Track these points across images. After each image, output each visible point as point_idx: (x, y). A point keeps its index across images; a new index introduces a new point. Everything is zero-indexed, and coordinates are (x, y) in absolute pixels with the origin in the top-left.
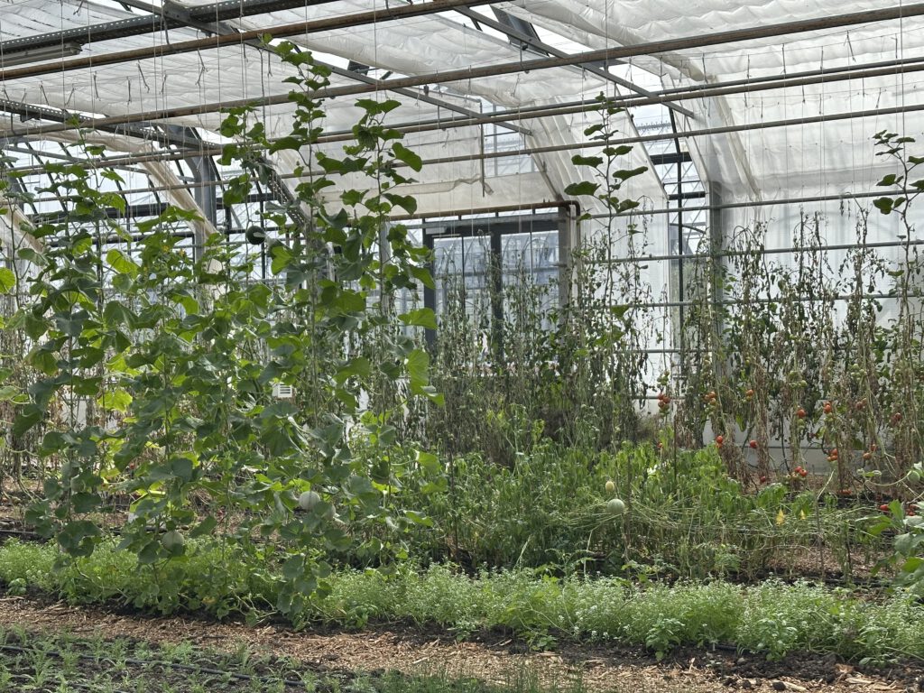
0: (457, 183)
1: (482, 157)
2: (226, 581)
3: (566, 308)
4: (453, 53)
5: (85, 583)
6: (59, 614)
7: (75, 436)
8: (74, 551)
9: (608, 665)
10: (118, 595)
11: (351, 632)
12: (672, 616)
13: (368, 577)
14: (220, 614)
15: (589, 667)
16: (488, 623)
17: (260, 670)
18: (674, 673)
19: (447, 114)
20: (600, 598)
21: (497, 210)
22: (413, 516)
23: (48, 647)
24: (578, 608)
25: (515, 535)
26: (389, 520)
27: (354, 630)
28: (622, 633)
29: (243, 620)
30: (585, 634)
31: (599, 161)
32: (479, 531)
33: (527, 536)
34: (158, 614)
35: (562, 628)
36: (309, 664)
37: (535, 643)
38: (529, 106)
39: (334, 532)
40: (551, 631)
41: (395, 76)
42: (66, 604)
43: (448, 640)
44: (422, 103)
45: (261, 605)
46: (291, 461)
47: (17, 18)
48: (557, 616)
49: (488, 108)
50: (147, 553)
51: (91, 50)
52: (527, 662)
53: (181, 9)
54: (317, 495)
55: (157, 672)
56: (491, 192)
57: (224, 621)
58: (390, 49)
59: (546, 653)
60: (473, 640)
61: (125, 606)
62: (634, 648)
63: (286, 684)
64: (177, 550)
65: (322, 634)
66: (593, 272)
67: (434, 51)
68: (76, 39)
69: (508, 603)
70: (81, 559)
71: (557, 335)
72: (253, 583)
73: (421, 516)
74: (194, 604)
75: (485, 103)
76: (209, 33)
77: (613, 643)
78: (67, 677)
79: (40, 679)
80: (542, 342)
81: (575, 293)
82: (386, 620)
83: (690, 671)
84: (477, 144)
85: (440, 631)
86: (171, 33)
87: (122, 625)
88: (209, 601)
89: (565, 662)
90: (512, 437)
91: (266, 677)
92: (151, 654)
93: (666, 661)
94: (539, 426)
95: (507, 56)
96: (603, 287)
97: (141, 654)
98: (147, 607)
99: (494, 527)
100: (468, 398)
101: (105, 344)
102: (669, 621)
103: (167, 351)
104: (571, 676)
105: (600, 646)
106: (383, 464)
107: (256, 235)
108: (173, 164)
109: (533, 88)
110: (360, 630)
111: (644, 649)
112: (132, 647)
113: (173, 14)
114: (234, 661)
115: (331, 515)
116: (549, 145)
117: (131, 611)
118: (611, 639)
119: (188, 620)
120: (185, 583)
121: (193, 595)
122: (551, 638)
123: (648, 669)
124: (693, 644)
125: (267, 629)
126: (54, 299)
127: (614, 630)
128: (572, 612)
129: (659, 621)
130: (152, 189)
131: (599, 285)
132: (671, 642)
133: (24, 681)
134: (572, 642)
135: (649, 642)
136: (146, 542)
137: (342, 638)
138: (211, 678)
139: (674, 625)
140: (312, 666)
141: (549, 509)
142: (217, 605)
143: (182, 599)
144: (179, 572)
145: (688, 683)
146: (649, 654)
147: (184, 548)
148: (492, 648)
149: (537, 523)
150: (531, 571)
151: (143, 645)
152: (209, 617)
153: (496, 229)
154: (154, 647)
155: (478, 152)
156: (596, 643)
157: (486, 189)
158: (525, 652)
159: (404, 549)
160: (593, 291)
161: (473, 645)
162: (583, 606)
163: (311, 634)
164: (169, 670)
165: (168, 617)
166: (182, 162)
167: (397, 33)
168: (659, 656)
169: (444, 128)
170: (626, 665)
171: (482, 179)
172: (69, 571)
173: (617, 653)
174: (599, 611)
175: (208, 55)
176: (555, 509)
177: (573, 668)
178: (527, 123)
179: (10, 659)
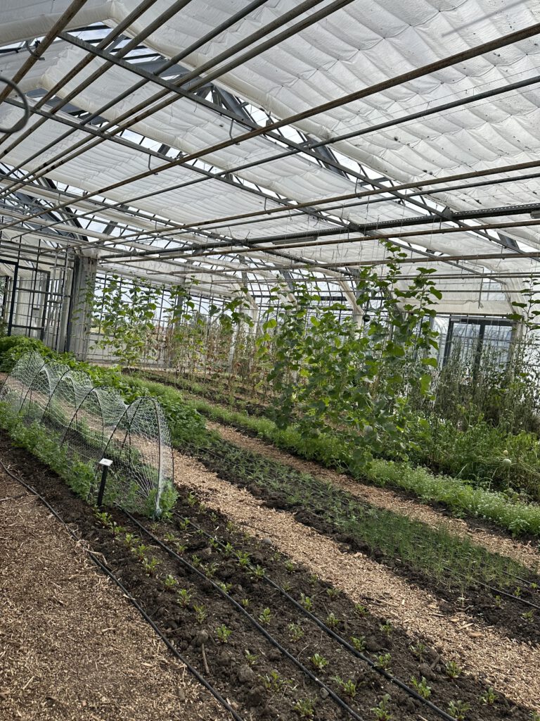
0: (467, 301)
1: (480, 291)
2: (332, 453)
3: (508, 363)
4: (471, 248)
5: (283, 440)
6: (271, 449)
7: (286, 385)
8: (280, 428)
9: (488, 532)
10: (293, 447)
11: (377, 487)
12: (524, 519)
13: (389, 465)
14: (328, 465)
15: (478, 531)
16: (437, 498)
17: (334, 494)
18: (519, 545)
19: (465, 272)
20: (491, 502)
21: (485, 315)
22: (412, 444)
23: (262, 462)
24: (480, 503)
25: (460, 462)
26: (401, 444)
27: (378, 486)
28: (498, 520)
29: (335, 469)
30: (480, 516)
31: (526, 305)
32: (443, 457)
33: (466, 463)
34: (305, 459)
35: (470, 510)
36: (355, 497)
37: (456, 513)
38: (506, 272)
39: (376, 444)
40: (465, 510)
41: (445, 255)
42: (275, 446)
43: (417, 502)
44: (454, 267)
45: (343, 465)
46: (363, 412)
47: (296, 226)
48: (469, 504)
49: (487, 271)
50: (304, 435)
51: (320, 239)
52: (450, 521)
53: (355, 225)
54: (371, 427)
55: (296, 484)
56: (482, 307)
57: (328, 468)
58: (442, 244)
59: (460, 520)
60: (428, 505)
61: (293, 452)
62: (502, 528)
63: (342, 503)
64: (315, 436)
65: (365, 485)
66: (524, 349)
67: (463, 246)
68: (315, 235)
69: (448, 493)
70: (282, 431)
71: (502, 374)
72: (342, 456)
73: (417, 445)
74: (319, 458)
75: (485, 269)
76: (366, 235)
77: (493, 523)
78: (264, 477)
79: (255, 475)
80: (494, 376)
81: (514, 358)
82: (392, 485)
83: (527, 547)
84: (479, 286)
85: (415, 496)
86: (350, 234)
87: (291, 460)
88: (325, 458)
89: (467, 526)
90: (468, 418)
91: (336, 498)
92: (296, 476)
93: (516, 538)
94: (482, 415)
95: (497, 250)
96: (528, 356)
97: (292, 474)
98: (302, 455)
99: (452, 456)
100: (453, 397)
101: (303, 353)
102: (522, 521)
103: (323, 359)
104: (469, 533)
105: (486, 523)
106: (403, 420)
107: (366, 318)
108: (349, 283)
109: (509, 265)
110: (381, 487)
111: (507, 530)
112: (290, 471)
113: (352, 227)
114: (325, 487)
115: (376, 437)
116: (513, 290)
117: (295, 455)
118: (492, 521)
119: (315, 464)
120: (317, 449)
121: (319, 454)
122: (463, 513)
123: (507, 540)
124: (533, 534)
125: (344, 476)
126: (289, 333)
127: (494, 517)
128: (476, 504)
129: (517, 520)
130: (341, 292)
131: (526, 355)
132: (521, 530)
133: (249, 474)
134: (473, 518)
135: (510, 528)
136: (304, 431)
137: (373, 489)
138: (315, 492)
139: (524, 523)
140: (356, 498)
141: (478, 454)
142: (327, 461)
143: (315, 455)
144: (315, 445)
145: (525, 552)
146: (509, 533)
147: (318, 436)
148: (436, 511)
149: (471, 459)
150: (462, 482)
151: (294, 471)
152: (323, 465)
153: (483, 323)
154: (298, 473)
155: (479, 289)
156: (485, 521)
157: (480, 305)
158: (450, 517)
159: (406, 458)
160: (523, 357)
161: (428, 507)
162: (482, 503)
163: (361, 483)
164: (300, 484)
165: (308, 461)
166: (354, 282)
167: (447, 238)
168: (514, 535)
169: (463, 278)
170: (497, 535)
171: (479, 301)
172: (278, 434)
173: (493, 529)
174: (490, 507)
175: (365, 243)
176: (481, 454)
177: (470, 530)
178: (503, 280)
179: (247, 464)
